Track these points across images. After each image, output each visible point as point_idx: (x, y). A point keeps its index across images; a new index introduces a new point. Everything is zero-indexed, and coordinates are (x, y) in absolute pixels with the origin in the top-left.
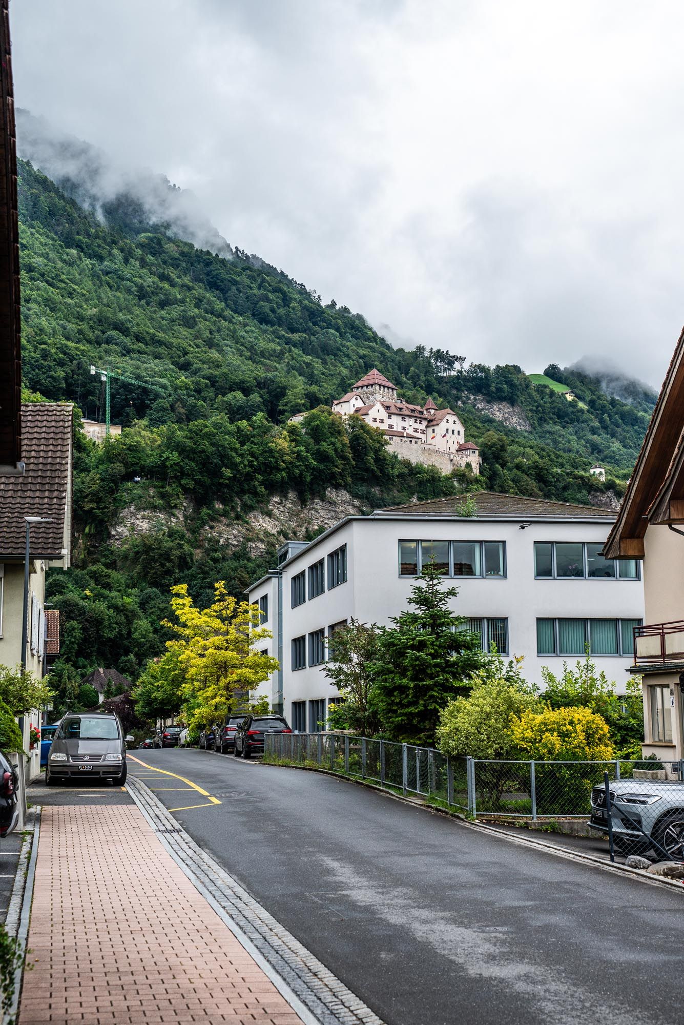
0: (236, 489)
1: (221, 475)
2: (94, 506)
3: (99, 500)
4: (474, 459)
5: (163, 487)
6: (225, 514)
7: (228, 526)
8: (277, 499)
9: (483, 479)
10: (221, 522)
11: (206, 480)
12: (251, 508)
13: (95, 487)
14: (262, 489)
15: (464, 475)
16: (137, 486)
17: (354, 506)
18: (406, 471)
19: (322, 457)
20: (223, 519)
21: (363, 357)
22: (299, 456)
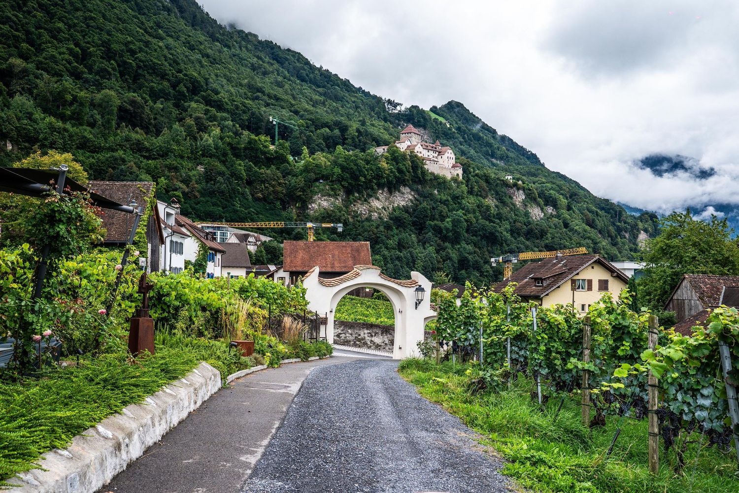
0: (364, 187)
1: (360, 181)
2: (301, 193)
3: (304, 191)
4: (460, 171)
5: (332, 185)
6: (360, 199)
7: (361, 204)
8: (380, 191)
9: (464, 181)
10: (358, 202)
11: (354, 183)
12: (371, 196)
13: (302, 185)
14: (375, 187)
15: (456, 180)
16: (321, 184)
17: (411, 194)
18: (433, 178)
19: (400, 171)
20: (359, 201)
21: (354, 102)
22: (392, 172)
